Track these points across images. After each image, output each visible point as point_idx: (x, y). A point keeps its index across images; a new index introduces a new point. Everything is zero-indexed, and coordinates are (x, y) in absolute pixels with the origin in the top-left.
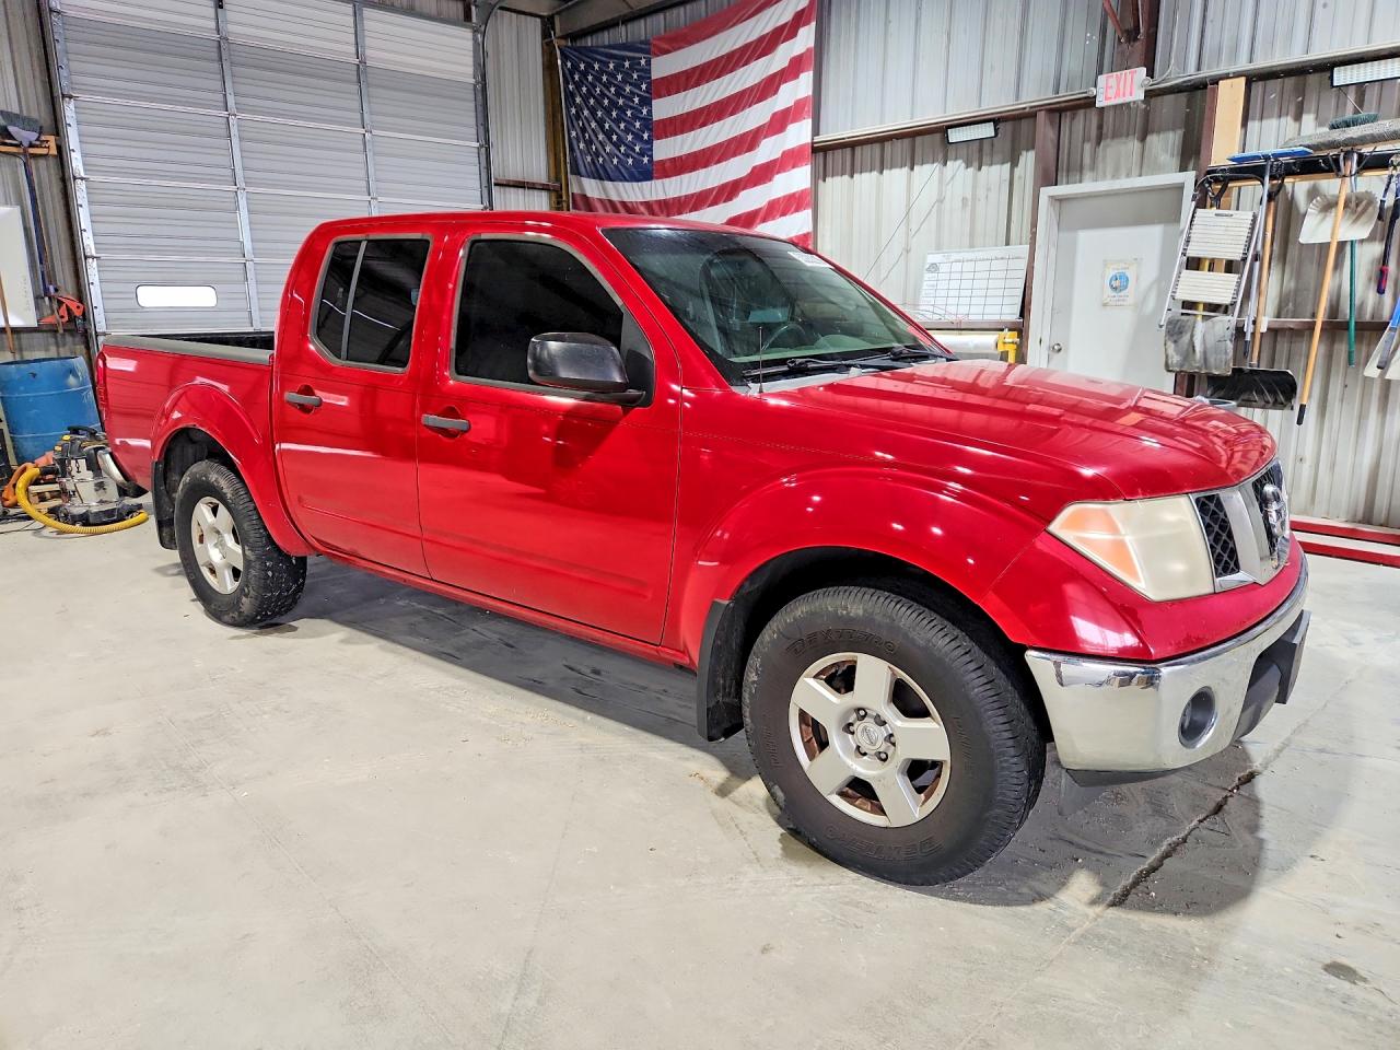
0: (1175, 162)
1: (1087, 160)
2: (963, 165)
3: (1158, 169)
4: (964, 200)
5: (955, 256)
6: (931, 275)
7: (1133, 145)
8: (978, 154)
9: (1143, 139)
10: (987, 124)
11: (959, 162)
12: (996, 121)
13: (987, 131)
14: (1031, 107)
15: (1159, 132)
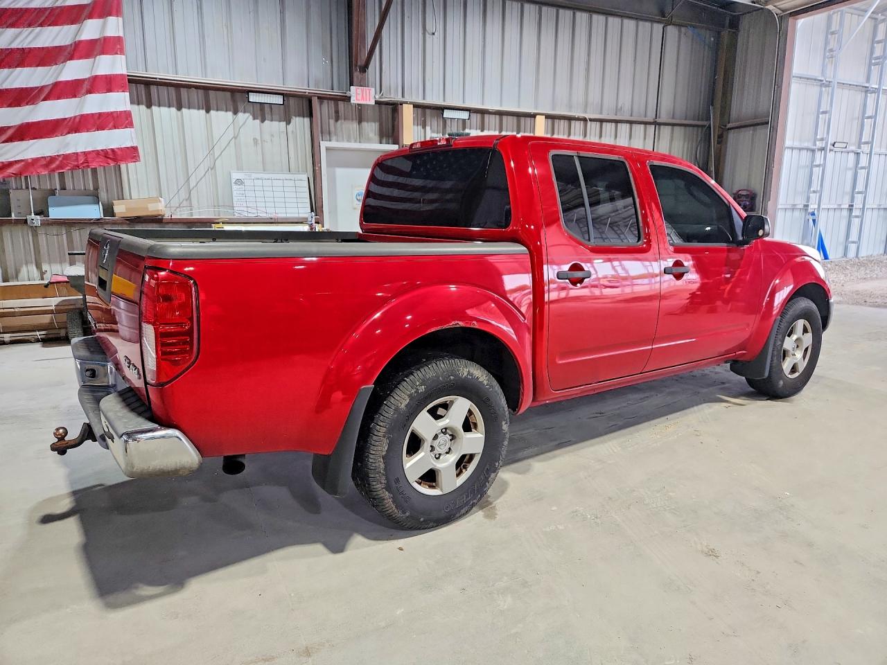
0: (377, 138)
1: (332, 129)
2: (251, 117)
3: (369, 140)
4: (255, 140)
5: (254, 176)
6: (238, 187)
7: (355, 125)
8: (262, 112)
9: (360, 122)
10: (280, 96)
11: (247, 115)
12: (286, 95)
13: (279, 100)
14: (309, 93)
15: (367, 122)
